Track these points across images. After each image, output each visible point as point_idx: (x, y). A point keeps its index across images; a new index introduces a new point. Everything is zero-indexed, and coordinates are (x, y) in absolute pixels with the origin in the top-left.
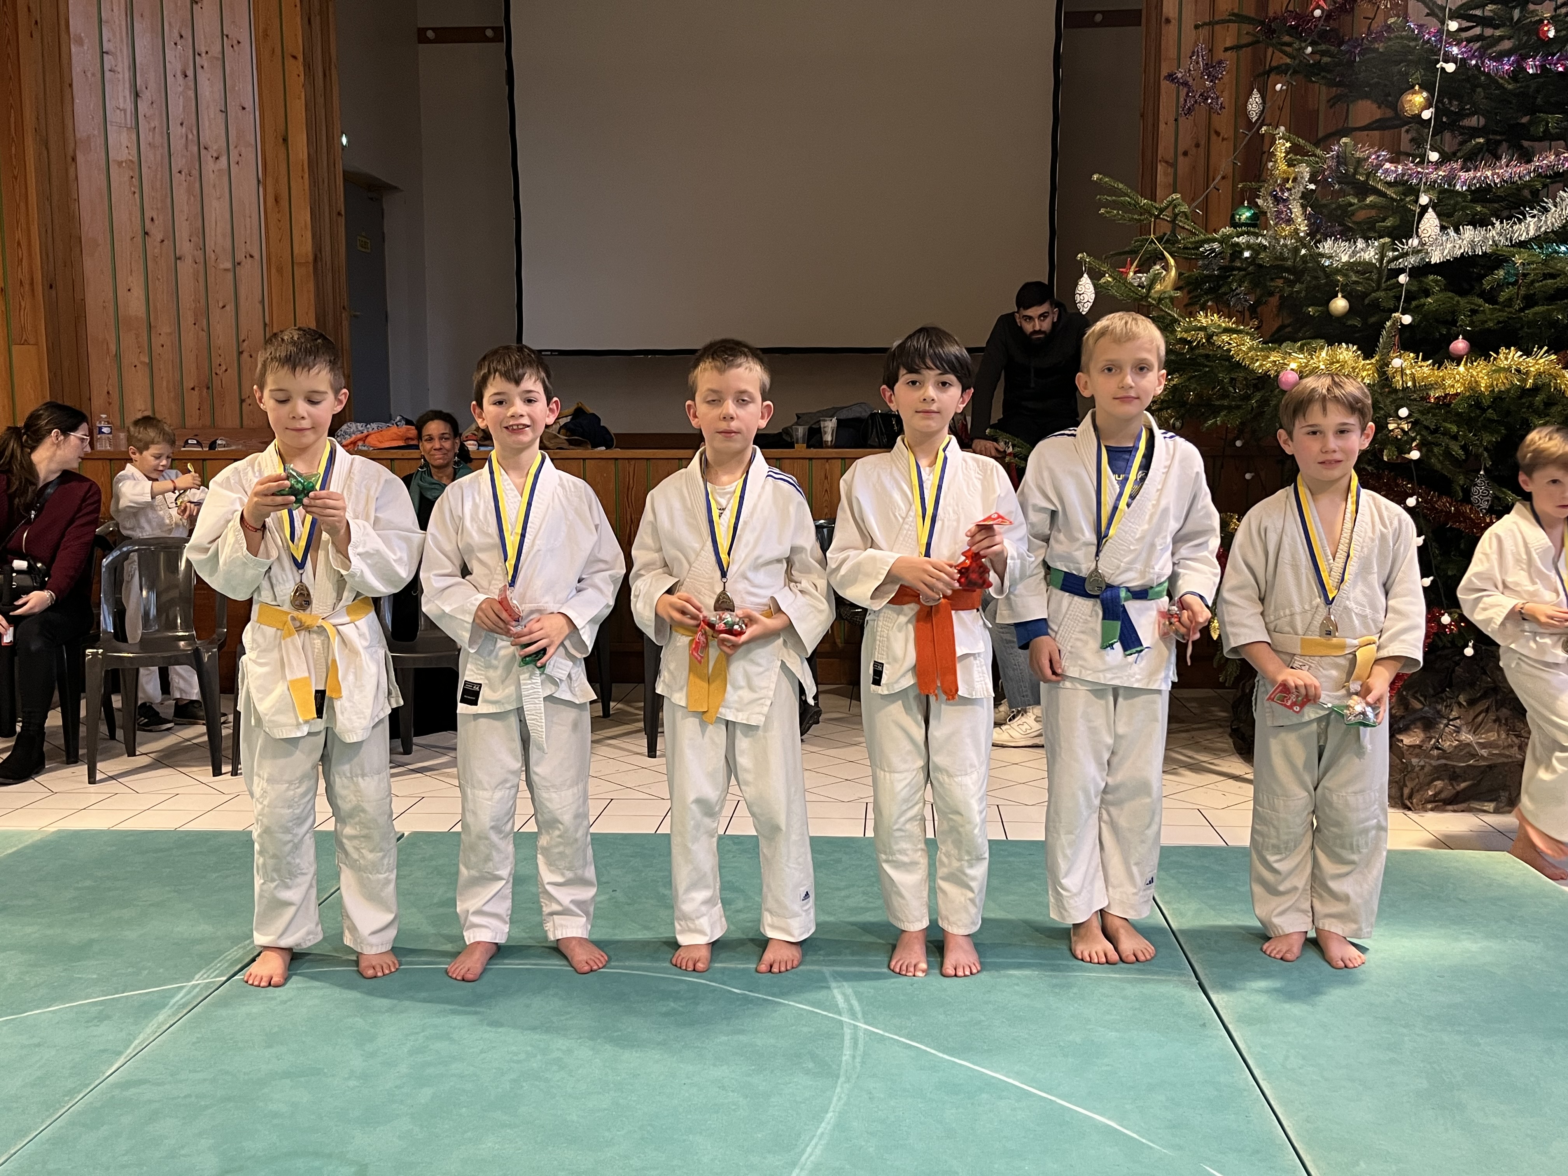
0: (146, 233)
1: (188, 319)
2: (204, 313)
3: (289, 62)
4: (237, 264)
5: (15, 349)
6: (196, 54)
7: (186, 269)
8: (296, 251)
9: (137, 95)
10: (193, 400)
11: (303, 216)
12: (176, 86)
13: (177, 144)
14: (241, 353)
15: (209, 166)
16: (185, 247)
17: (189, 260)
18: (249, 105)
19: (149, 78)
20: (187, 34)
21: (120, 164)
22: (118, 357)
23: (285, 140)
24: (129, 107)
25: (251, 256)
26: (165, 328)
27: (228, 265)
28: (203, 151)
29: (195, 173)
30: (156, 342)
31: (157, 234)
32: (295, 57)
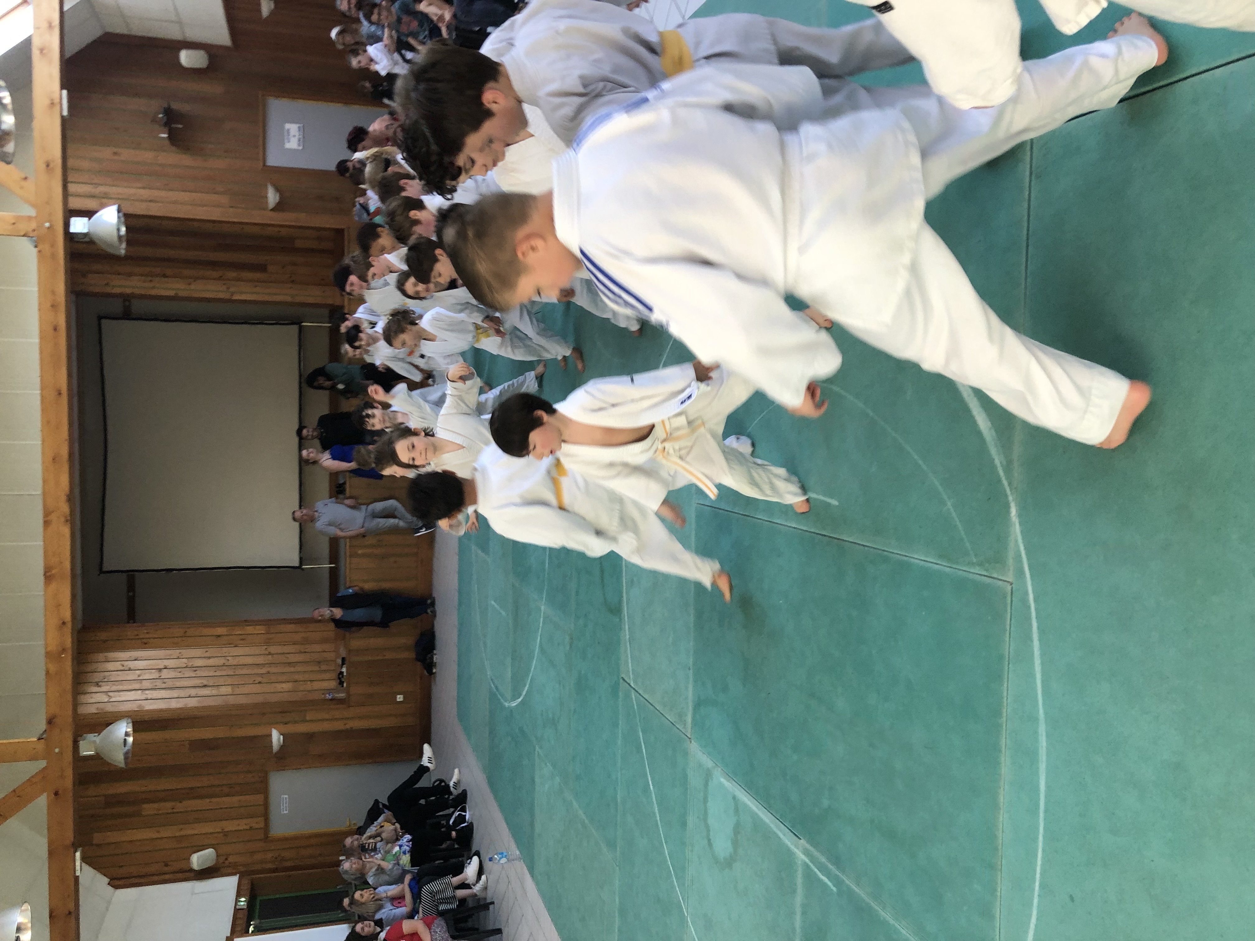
0: (260, 683)
1: (292, 669)
2: (289, 664)
3: (188, 634)
4: (270, 654)
5: (308, 718)
6: (186, 667)
7: (273, 670)
8: (263, 632)
9: (205, 686)
10: (324, 667)
11: (250, 629)
12: (199, 673)
13: (224, 673)
14: (305, 652)
15: (230, 663)
16: (264, 671)
17: (269, 669)
18: (205, 650)
19: (197, 682)
20: (179, 670)
21: (233, 691)
22: (309, 691)
23: (219, 636)
24: (210, 688)
25: (266, 649)
26: (296, 677)
27: (270, 656)
28: (226, 665)
29: (234, 667)
30: (302, 679)
31: (259, 679)
32: (186, 632)
